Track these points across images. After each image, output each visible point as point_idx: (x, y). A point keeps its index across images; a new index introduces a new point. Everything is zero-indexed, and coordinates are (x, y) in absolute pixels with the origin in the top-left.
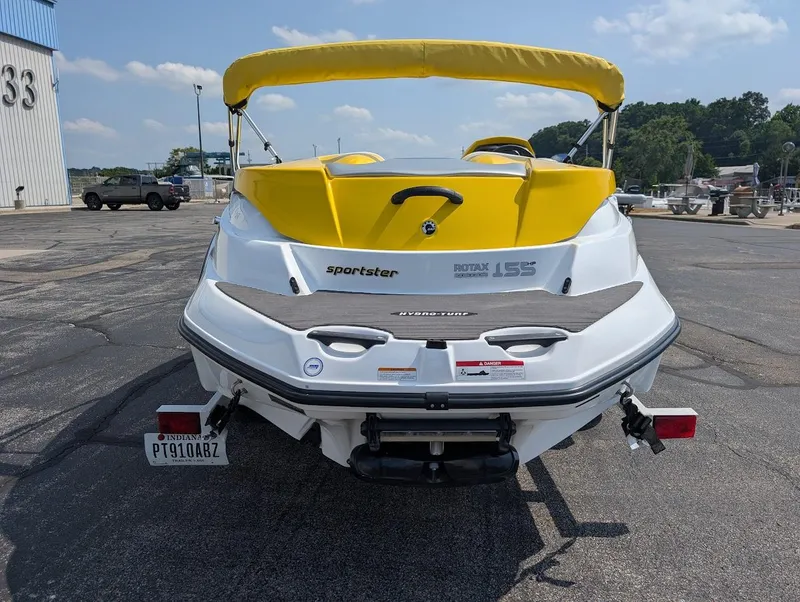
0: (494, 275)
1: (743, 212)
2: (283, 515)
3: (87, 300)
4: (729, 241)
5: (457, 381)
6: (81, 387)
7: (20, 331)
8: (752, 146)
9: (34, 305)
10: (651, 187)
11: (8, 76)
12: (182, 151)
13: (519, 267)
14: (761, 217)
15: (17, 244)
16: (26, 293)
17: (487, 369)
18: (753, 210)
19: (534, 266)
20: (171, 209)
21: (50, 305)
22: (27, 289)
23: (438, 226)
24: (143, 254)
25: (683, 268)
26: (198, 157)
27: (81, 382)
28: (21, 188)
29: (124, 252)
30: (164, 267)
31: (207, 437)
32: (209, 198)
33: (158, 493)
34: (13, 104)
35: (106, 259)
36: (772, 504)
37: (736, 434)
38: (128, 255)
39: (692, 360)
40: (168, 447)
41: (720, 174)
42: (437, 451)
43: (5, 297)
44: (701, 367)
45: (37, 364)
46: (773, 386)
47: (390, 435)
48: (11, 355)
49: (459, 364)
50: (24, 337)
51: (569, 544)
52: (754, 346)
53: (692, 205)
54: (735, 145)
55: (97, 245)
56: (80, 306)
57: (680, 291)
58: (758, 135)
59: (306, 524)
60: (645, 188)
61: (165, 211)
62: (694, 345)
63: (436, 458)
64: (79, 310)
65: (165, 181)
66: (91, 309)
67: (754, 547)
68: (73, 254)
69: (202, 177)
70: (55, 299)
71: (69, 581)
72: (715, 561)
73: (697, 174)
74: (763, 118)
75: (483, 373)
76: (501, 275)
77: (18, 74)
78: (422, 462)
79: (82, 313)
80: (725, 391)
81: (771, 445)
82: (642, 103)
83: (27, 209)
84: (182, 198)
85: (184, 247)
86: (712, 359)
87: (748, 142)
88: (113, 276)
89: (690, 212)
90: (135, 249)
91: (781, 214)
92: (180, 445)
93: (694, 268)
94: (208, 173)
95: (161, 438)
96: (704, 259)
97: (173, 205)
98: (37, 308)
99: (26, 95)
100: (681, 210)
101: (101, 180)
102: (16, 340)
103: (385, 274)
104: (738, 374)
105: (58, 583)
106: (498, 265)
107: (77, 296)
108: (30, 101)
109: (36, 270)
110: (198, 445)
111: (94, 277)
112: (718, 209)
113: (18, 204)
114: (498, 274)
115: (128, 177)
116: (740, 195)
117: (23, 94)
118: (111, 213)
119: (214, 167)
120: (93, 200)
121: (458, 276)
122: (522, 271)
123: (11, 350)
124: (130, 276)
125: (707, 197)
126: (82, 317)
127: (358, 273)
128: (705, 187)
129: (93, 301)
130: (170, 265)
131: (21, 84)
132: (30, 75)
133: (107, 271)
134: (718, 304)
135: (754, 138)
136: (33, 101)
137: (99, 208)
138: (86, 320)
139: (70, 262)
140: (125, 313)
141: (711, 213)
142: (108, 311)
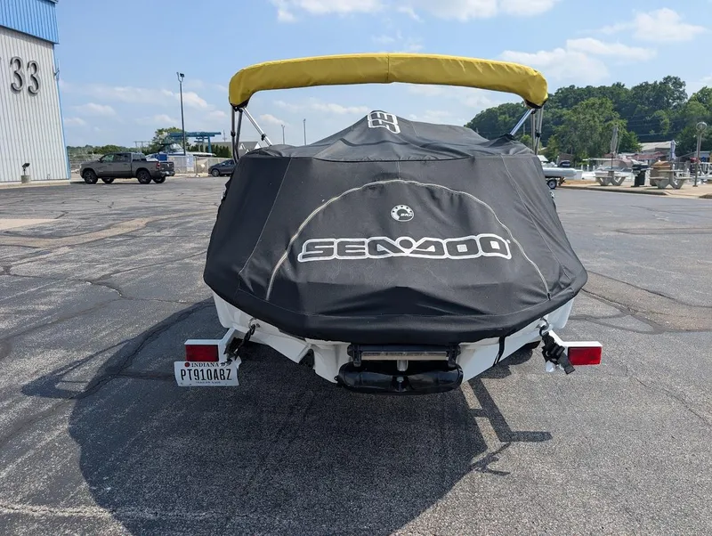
1: (662, 185)
2: (280, 431)
3: (98, 261)
4: (648, 209)
6: (104, 333)
7: (46, 288)
8: (671, 124)
9: (54, 266)
10: (581, 161)
11: (15, 66)
12: (166, 131)
14: (677, 188)
15: (29, 214)
16: (45, 256)
18: (670, 182)
20: (158, 182)
21: (67, 266)
22: (45, 253)
24: (139, 223)
25: (607, 234)
26: (180, 136)
27: (104, 329)
28: (27, 165)
29: (123, 221)
30: (159, 234)
31: (223, 364)
32: (189, 172)
33: (180, 414)
34: (20, 91)
35: (108, 227)
36: (669, 422)
37: (643, 370)
38: (127, 223)
39: (610, 311)
40: (192, 372)
41: (643, 149)
42: (402, 368)
43: (28, 260)
44: (618, 316)
45: (65, 315)
46: (677, 331)
47: (368, 354)
48: (42, 307)
50: (50, 292)
52: (664, 299)
53: (617, 177)
54: (656, 124)
55: (98, 214)
56: (93, 267)
57: (602, 253)
58: (676, 114)
59: (299, 437)
60: (576, 162)
61: (153, 185)
62: (613, 297)
63: (402, 374)
64: (93, 271)
65: (152, 157)
66: (103, 270)
67: (652, 454)
68: (79, 223)
69: (185, 154)
70: (71, 261)
71: (119, 478)
72: (621, 464)
73: (622, 149)
74: (681, 100)
77: (24, 64)
78: (391, 377)
79: (96, 273)
80: (637, 335)
81: (671, 378)
83: (31, 183)
84: (168, 173)
85: (174, 216)
86: (627, 309)
87: (667, 120)
88: (117, 242)
89: (615, 184)
90: (132, 218)
91: (695, 186)
92: (202, 370)
93: (617, 233)
94: (189, 150)
95: (187, 365)
96: (625, 226)
97: (159, 179)
98: (58, 269)
99: (31, 83)
100: (607, 182)
101: (96, 157)
102: (45, 296)
104: (649, 322)
105: (111, 479)
107: (89, 259)
108: (35, 88)
109: (51, 236)
110: (216, 370)
111: (101, 242)
112: (639, 181)
113: (24, 179)
115: (120, 155)
116: (659, 169)
117: (28, 82)
118: (106, 186)
119: (194, 144)
120: (90, 175)
123: (42, 304)
124: (132, 241)
125: (629, 171)
126: (96, 276)
128: (629, 161)
129: (103, 263)
130: (165, 232)
131: (27, 73)
132: (34, 65)
133: (110, 237)
134: (635, 264)
135: (673, 117)
136: (37, 88)
137: (95, 182)
138: (100, 279)
139: (78, 230)
140: (132, 273)
141: (633, 184)
142: (118, 272)
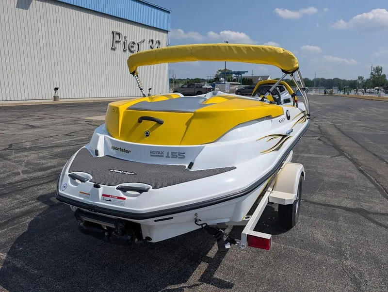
0: (166, 157)
5: (101, 202)
13: (177, 154)
17: (111, 199)
19: (184, 154)
23: (151, 133)
49: (103, 195)
51: (198, 285)
75: (110, 200)
76: (169, 157)
103: (127, 152)
106: (168, 153)
114: (168, 157)
121: (151, 156)
122: (178, 156)
127: (119, 150)
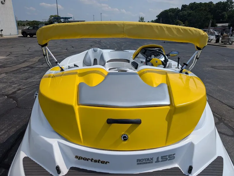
0: (156, 162)
1: (225, 42)
3: (14, 83)
12: (53, 17)
13: (167, 157)
14: (231, 44)
18: (228, 42)
19: (174, 155)
21: (1, 85)
23: (129, 136)
24: (36, 59)
25: (208, 69)
28: (2, 30)
29: (31, 58)
30: (41, 66)
35: (24, 62)
38: (31, 60)
41: (218, 26)
44: (218, 123)
53: (210, 39)
55: (22, 54)
56: (11, 86)
64: (10, 89)
66: (14, 88)
68: (14, 59)
70: (4, 82)
74: (232, 8)
82: (195, 2)
83: (4, 37)
86: (221, 119)
87: (227, 16)
88: (25, 71)
90: (34, 57)
96: (214, 64)
103: (103, 162)
106: (158, 158)
107: (11, 81)
111: (18, 71)
112: (217, 41)
113: (1, 35)
114: (158, 161)
116: (225, 37)
120: (25, 34)
121: (138, 164)
122: (168, 159)
124: (30, 70)
126: (10, 92)
127: (89, 160)
129: (16, 84)
133: (23, 68)
135: (229, 14)
137: (26, 37)
138: (11, 94)
139: (12, 63)
140: (25, 90)
141: (215, 42)
142: (19, 89)
